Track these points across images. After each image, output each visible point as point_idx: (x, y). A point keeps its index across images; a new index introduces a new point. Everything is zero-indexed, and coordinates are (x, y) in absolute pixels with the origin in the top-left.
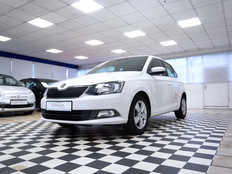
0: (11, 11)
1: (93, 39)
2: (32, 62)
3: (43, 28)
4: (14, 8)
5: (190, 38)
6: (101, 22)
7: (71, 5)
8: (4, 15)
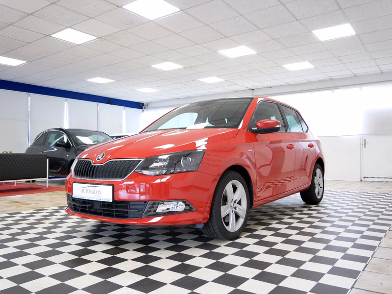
0: (22, 19)
1: (166, 60)
2: (63, 99)
3: (78, 45)
4: (26, 13)
6: (176, 33)
7: (123, 7)
8: (12, 24)
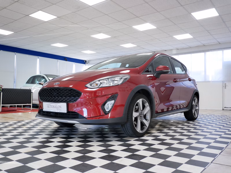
0: (12, 4)
2: (37, 57)
3: (46, 22)
5: (207, 31)
6: (106, 14)
